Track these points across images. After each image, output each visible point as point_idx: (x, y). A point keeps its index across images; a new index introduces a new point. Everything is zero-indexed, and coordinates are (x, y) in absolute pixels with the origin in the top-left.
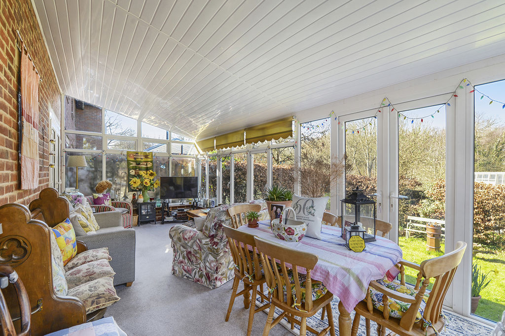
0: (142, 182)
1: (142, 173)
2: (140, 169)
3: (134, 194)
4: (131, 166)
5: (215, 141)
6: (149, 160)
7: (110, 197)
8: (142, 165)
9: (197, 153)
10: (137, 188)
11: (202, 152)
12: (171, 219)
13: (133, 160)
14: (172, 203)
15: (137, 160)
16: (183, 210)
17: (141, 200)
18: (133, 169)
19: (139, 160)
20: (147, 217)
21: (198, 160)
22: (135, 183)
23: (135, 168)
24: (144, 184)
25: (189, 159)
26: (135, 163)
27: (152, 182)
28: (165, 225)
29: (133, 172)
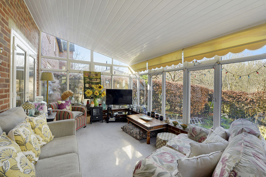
0: (93, 93)
1: (93, 86)
2: (92, 83)
3: (88, 100)
4: (86, 81)
5: (147, 63)
6: (98, 77)
7: (70, 103)
8: (93, 80)
9: (130, 73)
10: (90, 96)
11: (134, 72)
12: (113, 119)
13: (88, 77)
14: (113, 107)
15: (90, 77)
16: (122, 113)
17: (93, 105)
18: (87, 83)
19: (92, 77)
20: (97, 118)
21: (131, 78)
22: (89, 93)
23: (89, 83)
24: (95, 94)
25: (123, 77)
26: (89, 79)
27: (100, 92)
28: (109, 124)
29: (87, 86)
